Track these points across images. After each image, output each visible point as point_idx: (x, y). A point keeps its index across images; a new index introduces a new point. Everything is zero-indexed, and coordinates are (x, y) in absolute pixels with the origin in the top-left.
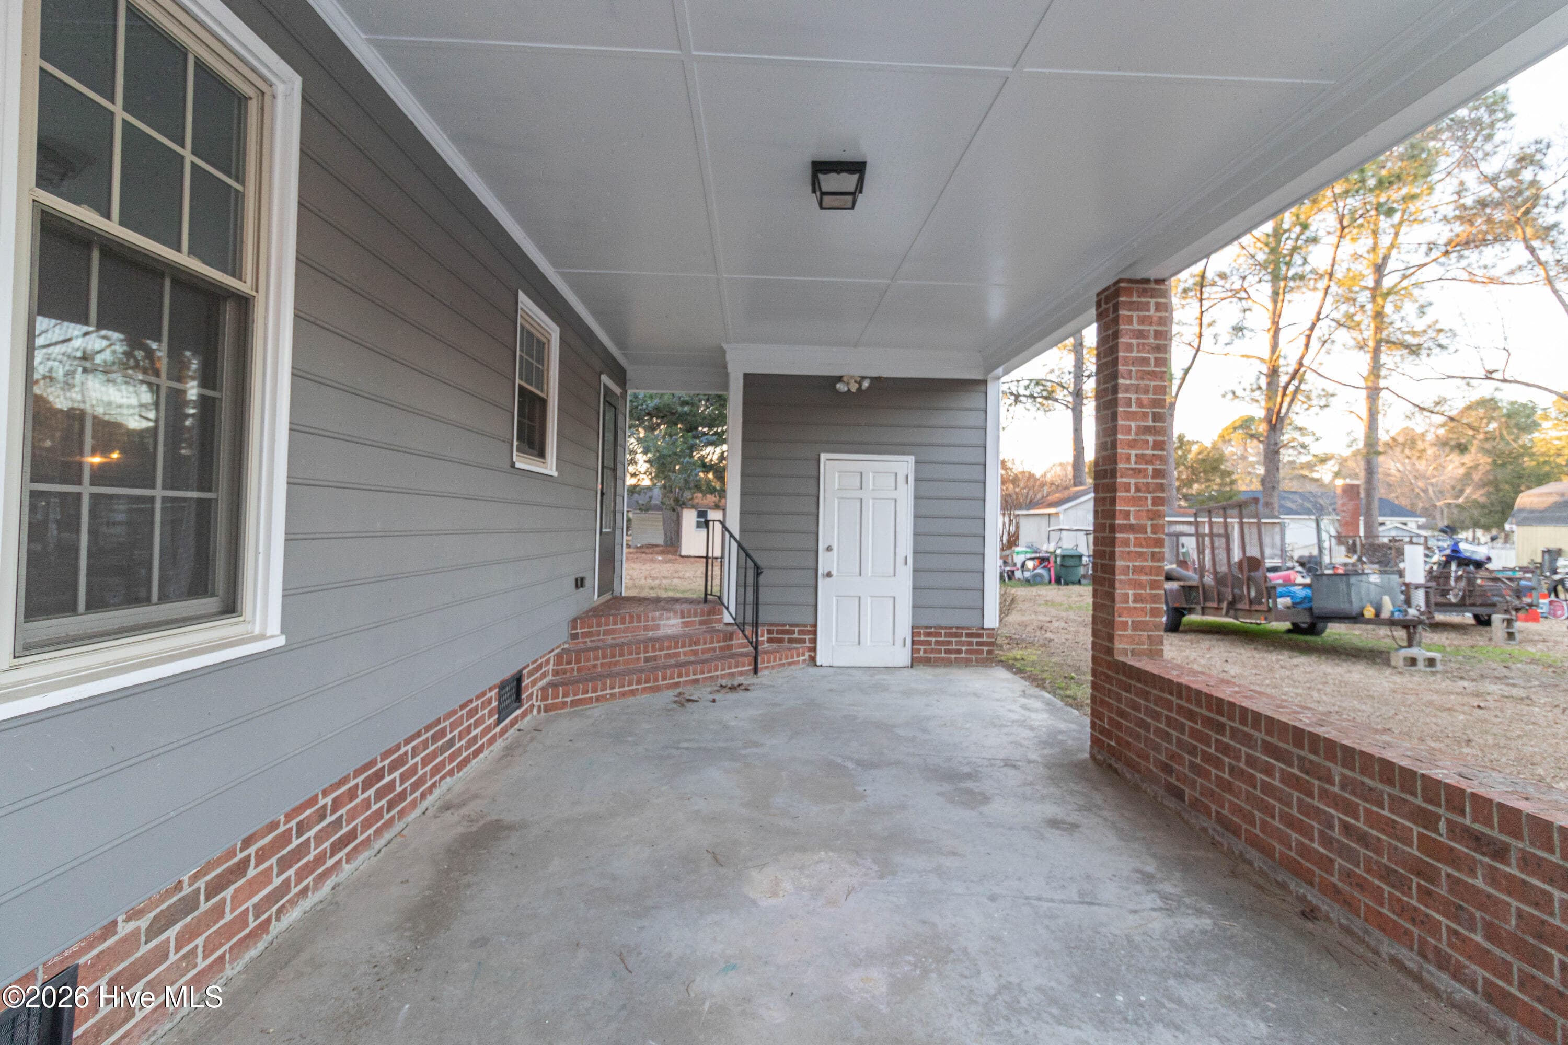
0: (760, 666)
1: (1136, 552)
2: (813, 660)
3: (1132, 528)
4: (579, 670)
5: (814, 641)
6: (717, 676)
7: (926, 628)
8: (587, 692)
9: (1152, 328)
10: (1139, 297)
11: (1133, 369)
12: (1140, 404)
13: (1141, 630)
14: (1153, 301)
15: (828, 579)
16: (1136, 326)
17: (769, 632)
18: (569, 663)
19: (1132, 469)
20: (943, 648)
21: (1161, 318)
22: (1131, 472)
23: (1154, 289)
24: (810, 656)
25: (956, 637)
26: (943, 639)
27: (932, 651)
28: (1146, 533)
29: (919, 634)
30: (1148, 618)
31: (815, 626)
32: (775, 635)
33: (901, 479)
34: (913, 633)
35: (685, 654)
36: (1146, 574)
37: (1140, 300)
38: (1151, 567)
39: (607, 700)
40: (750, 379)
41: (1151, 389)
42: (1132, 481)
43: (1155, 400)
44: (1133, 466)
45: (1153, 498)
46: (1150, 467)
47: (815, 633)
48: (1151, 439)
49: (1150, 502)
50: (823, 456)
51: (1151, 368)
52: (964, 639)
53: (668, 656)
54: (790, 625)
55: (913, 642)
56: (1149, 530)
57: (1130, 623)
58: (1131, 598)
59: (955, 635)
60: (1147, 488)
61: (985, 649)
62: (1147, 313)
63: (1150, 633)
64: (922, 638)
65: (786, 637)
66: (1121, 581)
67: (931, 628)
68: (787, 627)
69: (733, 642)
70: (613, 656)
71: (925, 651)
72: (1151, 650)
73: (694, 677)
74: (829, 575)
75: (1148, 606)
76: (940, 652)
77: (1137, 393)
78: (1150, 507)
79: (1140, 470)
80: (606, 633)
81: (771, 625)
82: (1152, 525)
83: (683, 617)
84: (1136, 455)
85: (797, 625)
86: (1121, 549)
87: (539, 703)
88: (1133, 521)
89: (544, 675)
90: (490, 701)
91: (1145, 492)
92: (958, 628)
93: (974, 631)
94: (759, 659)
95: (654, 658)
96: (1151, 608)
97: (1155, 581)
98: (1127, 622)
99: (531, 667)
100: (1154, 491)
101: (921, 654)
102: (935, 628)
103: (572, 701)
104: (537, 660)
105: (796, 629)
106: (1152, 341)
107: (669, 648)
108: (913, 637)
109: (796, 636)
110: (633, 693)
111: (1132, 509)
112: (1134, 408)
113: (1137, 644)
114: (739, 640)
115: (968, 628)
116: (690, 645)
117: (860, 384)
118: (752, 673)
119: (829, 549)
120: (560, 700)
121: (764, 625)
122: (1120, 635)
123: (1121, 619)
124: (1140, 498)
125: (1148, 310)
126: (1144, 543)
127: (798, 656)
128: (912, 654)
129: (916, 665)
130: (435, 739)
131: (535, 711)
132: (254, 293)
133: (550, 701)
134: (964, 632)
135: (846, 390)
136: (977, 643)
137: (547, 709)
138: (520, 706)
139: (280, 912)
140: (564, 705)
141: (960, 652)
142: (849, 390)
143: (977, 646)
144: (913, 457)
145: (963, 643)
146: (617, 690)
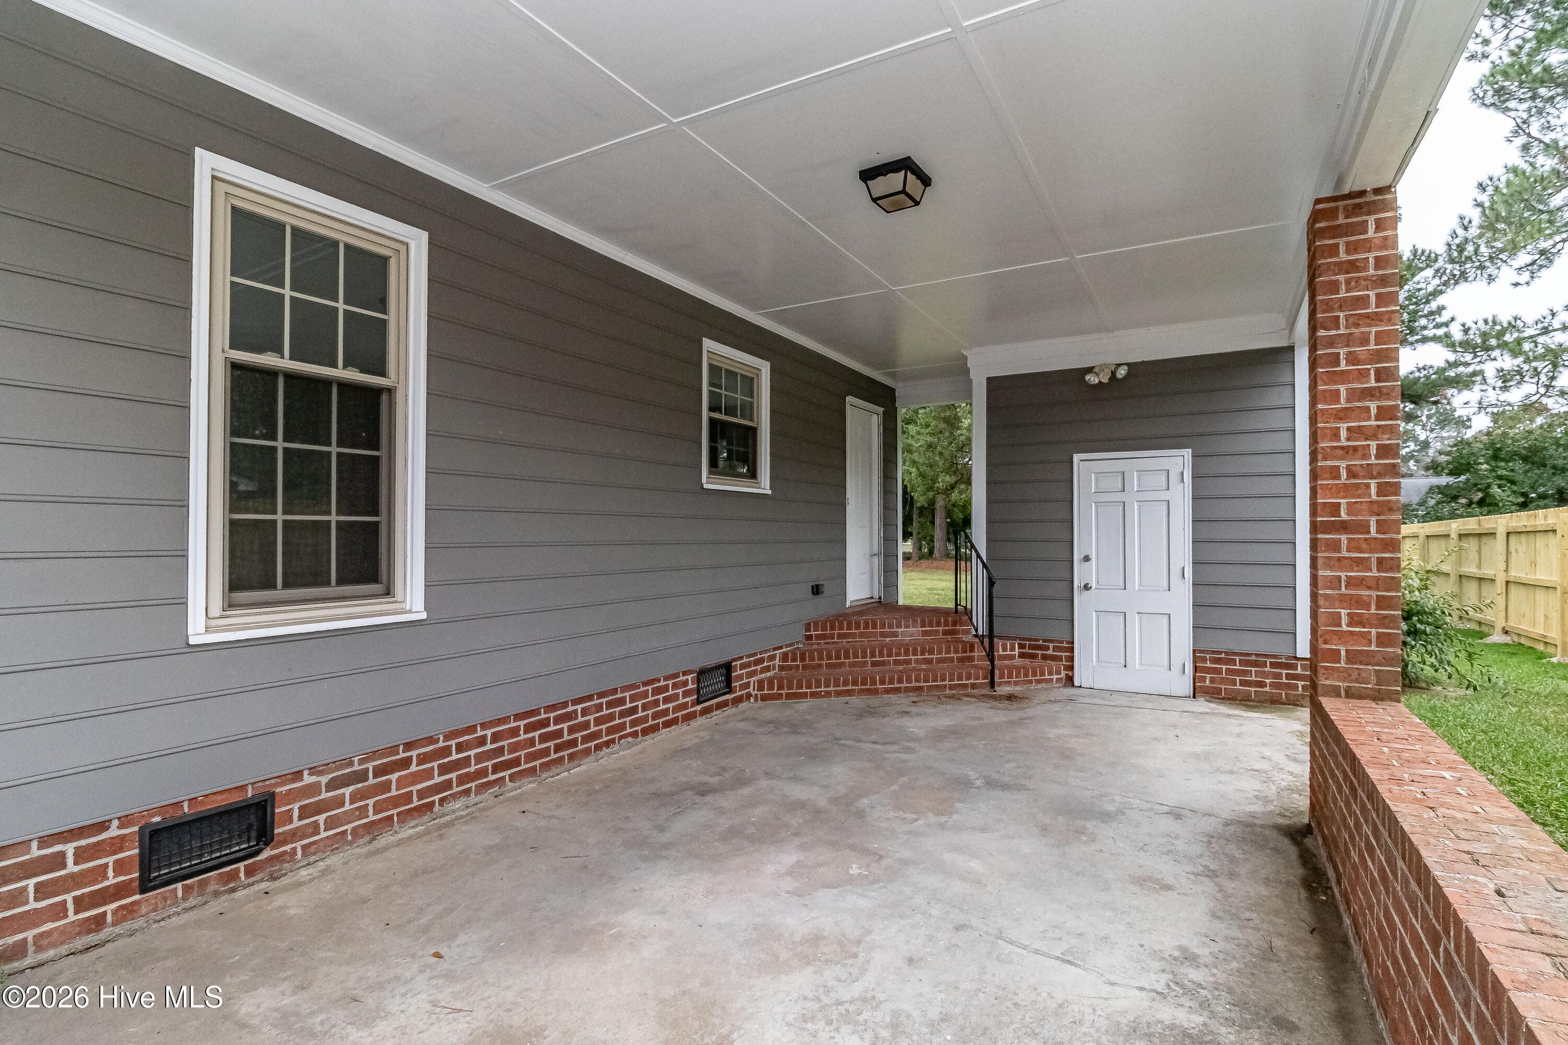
0: (997, 679)
1: (1351, 558)
2: (1070, 680)
3: (1344, 527)
4: (804, 667)
5: (1071, 659)
6: (945, 686)
7: (1213, 652)
8: (801, 688)
9: (1371, 256)
10: (1347, 217)
11: (1341, 314)
12: (1353, 359)
13: (1361, 663)
14: (1371, 221)
15: (1085, 593)
16: (1343, 256)
17: (1021, 646)
18: (794, 660)
19: (1342, 448)
20: (1238, 679)
21: (1385, 238)
22: (1340, 452)
23: (1374, 202)
24: (1067, 675)
25: (1256, 666)
26: (1237, 667)
27: (1223, 680)
28: (1369, 532)
29: (1204, 660)
30: (1373, 648)
31: (1073, 643)
32: (1027, 650)
33: (1174, 477)
34: (1195, 658)
35: (917, 661)
36: (1370, 588)
37: (1349, 220)
38: (1378, 578)
39: (823, 697)
40: (993, 384)
41: (1372, 337)
42: (1343, 464)
43: (1378, 352)
44: (1344, 443)
45: (1379, 485)
46: (1373, 444)
47: (1072, 650)
48: (1373, 406)
49: (1373, 490)
50: (1076, 458)
51: (1372, 309)
52: (1268, 669)
53: (896, 662)
54: (1044, 641)
55: (1196, 669)
56: (1373, 529)
57: (1343, 653)
58: (1344, 620)
59: (1255, 664)
60: (1369, 471)
61: (1301, 684)
62: (1362, 237)
63: (1376, 668)
64: (1208, 665)
65: (1040, 652)
66: (1327, 597)
67: (1220, 653)
68: (1041, 642)
69: (976, 654)
70: (838, 657)
71: (1212, 681)
72: (1379, 691)
73: (917, 684)
74: (1087, 587)
75: (1374, 631)
76: (1234, 682)
77: (1348, 346)
78: (1374, 497)
79: (1355, 449)
80: (840, 636)
81: (1024, 639)
82: (1377, 521)
83: (923, 626)
84: (1349, 429)
85: (1052, 641)
86: (1327, 555)
87: (756, 692)
88: (1344, 516)
89: (767, 669)
90: (685, 683)
91: (1364, 477)
92: (1257, 655)
93: (1284, 660)
94: (997, 672)
95: (883, 663)
96: (1377, 633)
97: (1383, 596)
98: (1339, 651)
99: (745, 660)
100: (1380, 475)
101: (1208, 683)
102: (1226, 653)
103: (786, 694)
104: (756, 654)
105: (1051, 645)
106: (1372, 272)
107: (898, 654)
108: (1195, 662)
109: (1050, 652)
110: (849, 693)
111: (1342, 501)
112: (1343, 366)
113: (1357, 681)
114: (979, 653)
115: (1274, 656)
117: (1114, 373)
118: (988, 687)
119: (1087, 559)
120: (775, 691)
121: (1001, 638)
122: (1326, 668)
123: (1328, 646)
124: (1357, 486)
125: (1366, 232)
126: (1364, 546)
127: (1050, 674)
128: (1194, 683)
129: (1197, 694)
130: (610, 705)
131: (752, 700)
132: (395, 385)
133: (766, 692)
134: (1268, 661)
135: (1097, 381)
136: (1287, 675)
137: (764, 698)
138: (730, 692)
139: (442, 801)
140: (779, 697)
141: (1261, 684)
142: (1100, 381)
143: (1287, 679)
144: (1190, 450)
145: (1266, 674)
146: (832, 688)
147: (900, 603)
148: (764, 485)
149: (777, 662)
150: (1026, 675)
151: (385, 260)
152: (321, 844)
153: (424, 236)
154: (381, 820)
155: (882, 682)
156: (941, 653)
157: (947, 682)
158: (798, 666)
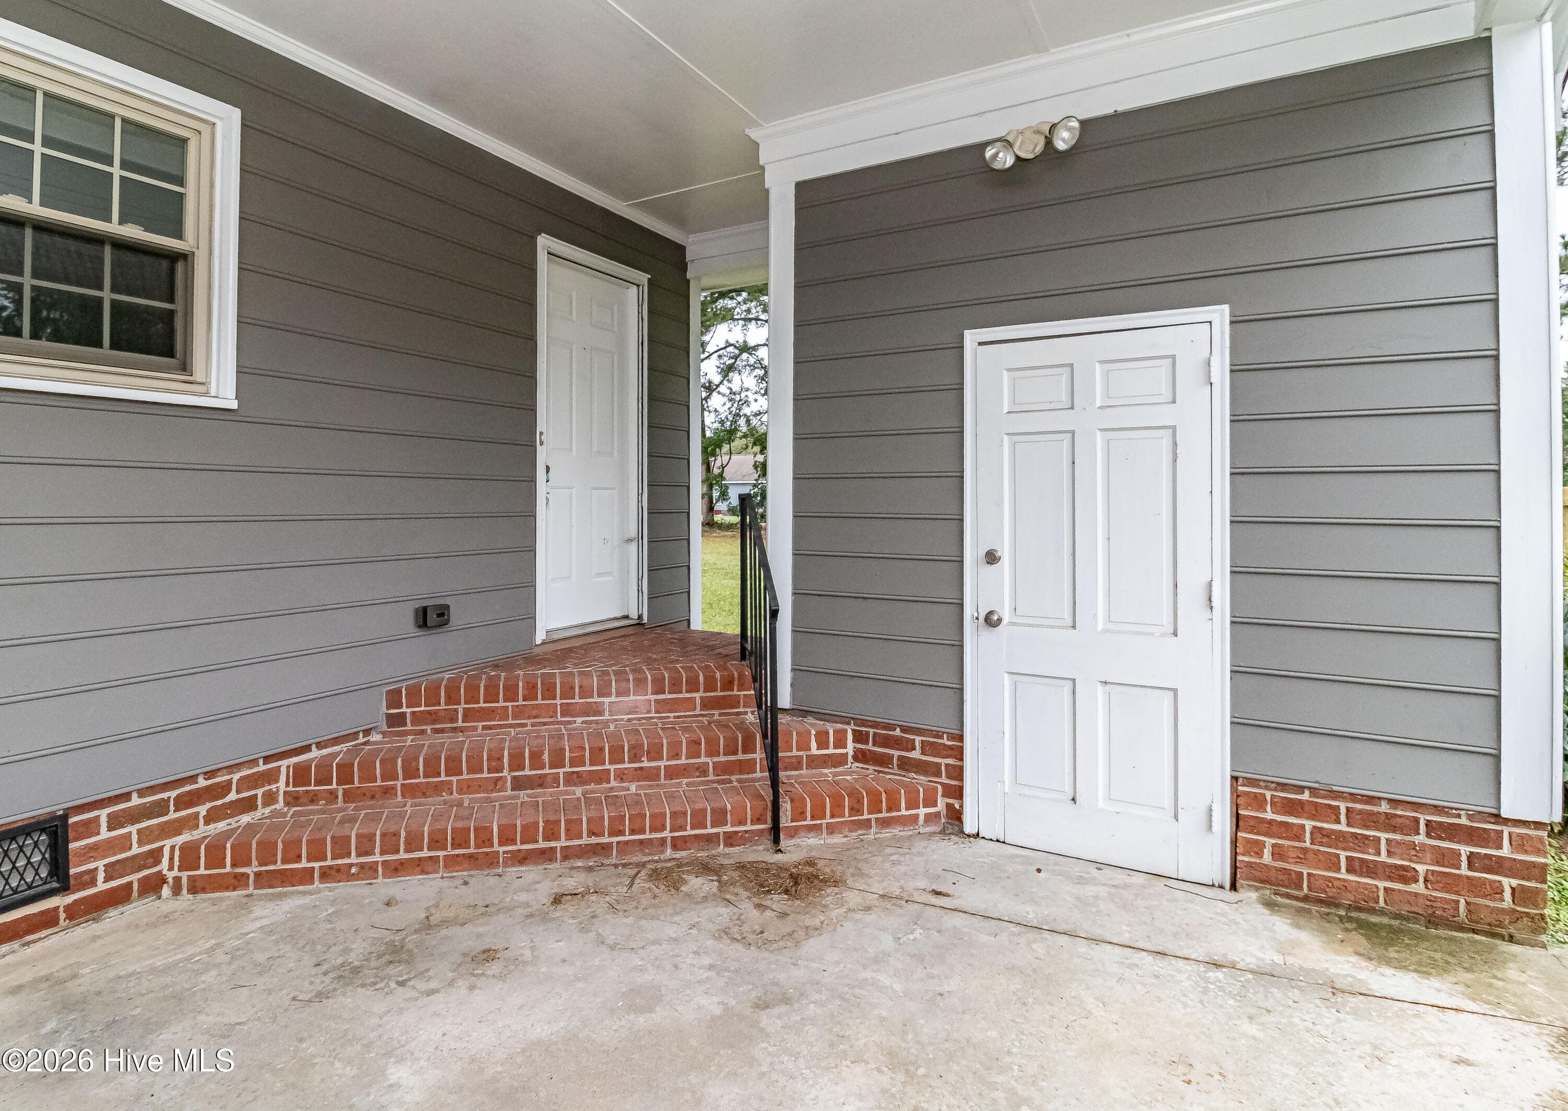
0: (783, 824)
2: (956, 816)
5: (958, 773)
6: (663, 841)
7: (1283, 787)
15: (988, 635)
17: (860, 737)
20: (1343, 855)
24: (949, 807)
25: (1394, 829)
26: (1343, 827)
27: (1304, 854)
29: (1259, 802)
31: (961, 738)
32: (870, 747)
33: (1188, 372)
34: (1236, 795)
39: (349, 877)
47: (959, 753)
50: (971, 337)
54: (905, 730)
55: (1238, 821)
59: (1389, 823)
61: (1508, 883)
64: (1269, 815)
65: (897, 753)
67: (1300, 789)
68: (898, 734)
71: (1278, 853)
73: (594, 840)
74: (991, 621)
76: (1333, 863)
81: (864, 723)
83: (659, 690)
85: (919, 731)
87: (176, 873)
89: (241, 806)
92: (1393, 802)
93: (1464, 821)
94: (786, 807)
95: (540, 782)
99: (139, 801)
101: (1267, 857)
102: (1315, 792)
103: (258, 875)
105: (918, 739)
107: (577, 761)
108: (1236, 807)
109: (916, 754)
115: (1438, 809)
116: (635, 758)
117: (1046, 141)
118: (766, 841)
119: (992, 558)
120: (227, 870)
128: (1234, 855)
129: (1240, 882)
131: (166, 893)
134: (1423, 819)
135: (1011, 159)
136: (1471, 857)
137: (197, 886)
138: (64, 888)
141: (1405, 875)
142: (1018, 158)
143: (1470, 867)
144: (1226, 308)
145: (1417, 852)
146: (377, 858)
149: (282, 785)
150: (856, 810)
155: (506, 839)
156: (677, 756)
157: (666, 834)
158: (333, 794)
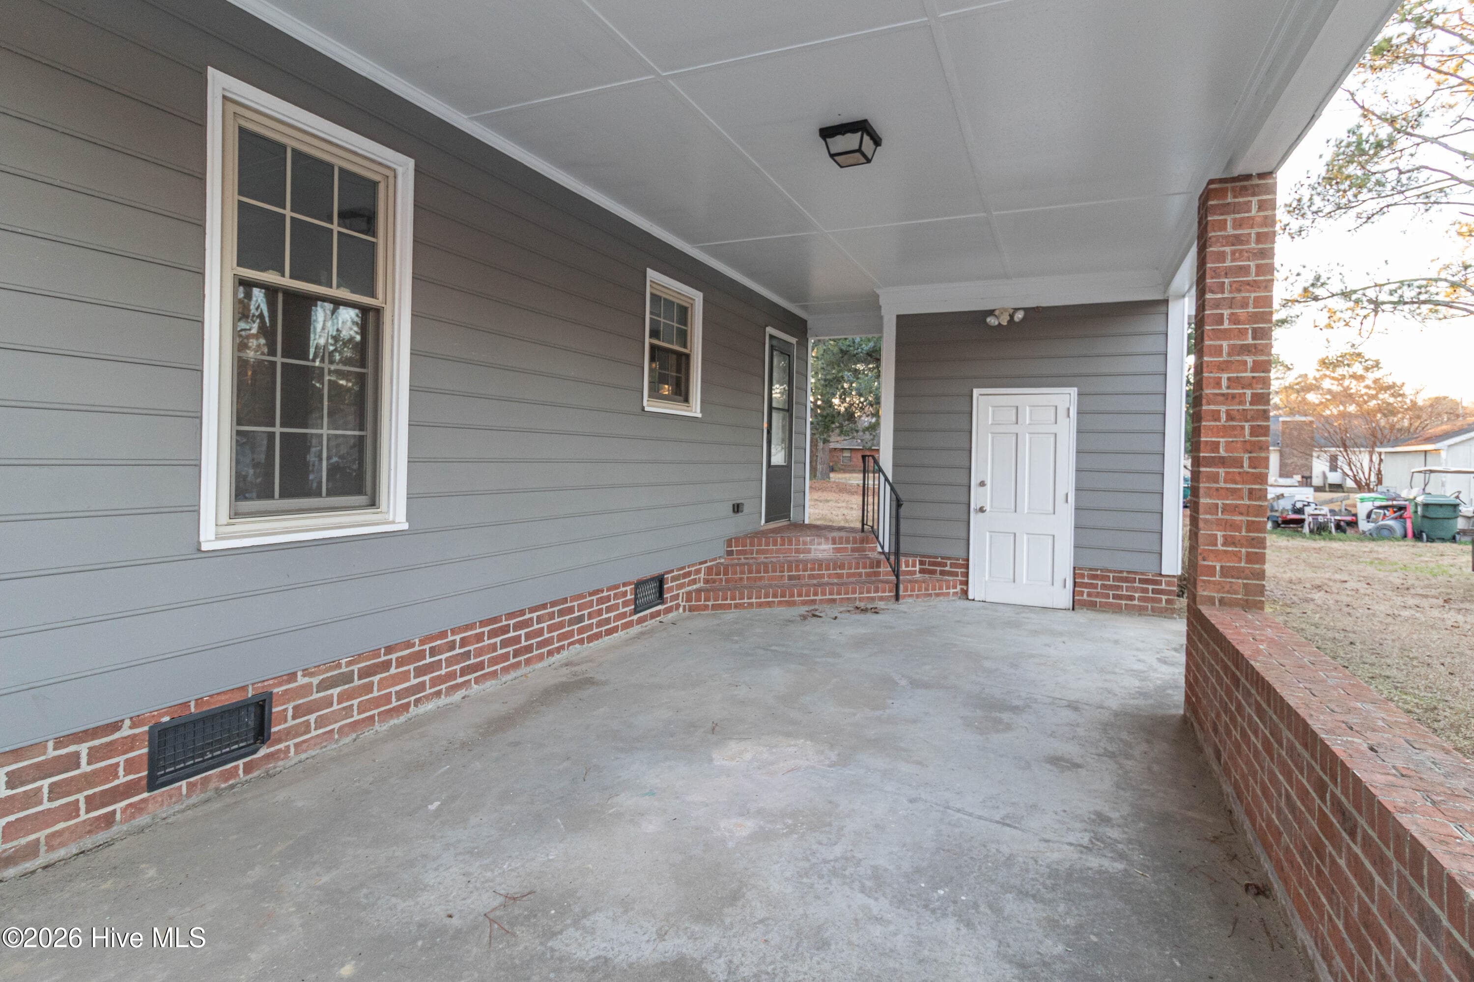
0: (901, 593)
1: (1227, 489)
2: (965, 593)
3: (1222, 462)
4: (727, 581)
5: (966, 575)
6: (855, 598)
7: (1091, 569)
8: (726, 599)
9: (1253, 232)
10: (1235, 197)
11: (1226, 281)
12: (1233, 318)
13: (1233, 577)
14: (1255, 200)
15: (981, 515)
16: (1230, 231)
17: (921, 563)
18: (718, 574)
19: (1223, 395)
20: (1111, 593)
21: (1266, 217)
22: (1221, 398)
23: (1258, 185)
24: (962, 589)
25: (1128, 582)
26: (1111, 583)
27: (1098, 595)
28: (1242, 467)
29: (1082, 576)
30: (1243, 564)
31: (968, 560)
32: (927, 567)
33: (1062, 413)
34: (1074, 574)
35: (829, 576)
36: (1241, 514)
37: (1237, 200)
38: (1249, 506)
39: (745, 608)
40: (903, 321)
41: (1251, 302)
42: (1223, 408)
43: (1255, 313)
44: (1224, 390)
45: (1252, 427)
46: (1249, 392)
47: (967, 566)
48: (1249, 360)
49: (1247, 431)
50: (976, 392)
51: (1252, 277)
52: (1137, 585)
53: (811, 577)
54: (942, 558)
55: (1075, 584)
56: (1246, 464)
57: (1218, 568)
58: (1220, 541)
59: (1126, 580)
60: (1244, 415)
61: (1164, 597)
62: (1247, 215)
63: (1243, 581)
64: (1086, 580)
65: (938, 569)
66: (1206, 521)
67: (1097, 570)
68: (939, 560)
69: (881, 570)
70: (758, 572)
71: (1089, 595)
72: (1247, 601)
73: (831, 597)
74: (982, 510)
75: (1243, 550)
76: (1108, 596)
77: (1231, 308)
78: (1247, 438)
79: (1234, 396)
80: (758, 552)
81: (924, 556)
82: (1250, 458)
83: (834, 543)
84: (1229, 379)
85: (949, 558)
86: (1207, 485)
87: (684, 603)
88: (1222, 453)
89: (694, 582)
90: (625, 594)
91: (1240, 420)
92: (1128, 572)
93: (1150, 577)
94: (901, 587)
95: (798, 577)
96: (1247, 553)
97: (1253, 522)
98: (1215, 567)
99: (675, 573)
100: (1253, 419)
101: (1085, 597)
102: (1102, 570)
103: (712, 605)
104: (683, 568)
105: (949, 562)
106: (1253, 245)
107: (813, 569)
108: (1074, 578)
109: (947, 568)
110: (769, 604)
111: (1221, 440)
112: (1226, 325)
113: (1228, 592)
114: (885, 569)
115: (1142, 574)
116: (834, 569)
117: (1012, 316)
118: (893, 600)
119: (982, 484)
120: (702, 602)
121: (906, 555)
122: (1204, 581)
123: (1206, 563)
124: (1234, 428)
125: (1250, 211)
126: (1238, 478)
127: (948, 588)
128: (1074, 596)
129: (1076, 607)
130: (561, 613)
131: (681, 610)
132: (383, 305)
133: (693, 603)
134: (1137, 577)
135: (997, 323)
136: (1153, 589)
137: (691, 609)
138: (662, 603)
139: (417, 701)
140: (706, 607)
141: (1131, 598)
142: (1000, 324)
143: (1153, 593)
144: (1076, 389)
145: (1135, 590)
146: (754, 600)
147: (807, 522)
148: (695, 409)
149: (702, 575)
150: (926, 589)
151: (374, 185)
152: (312, 742)
153: (411, 163)
154: (363, 720)
155: (800, 595)
156: (850, 568)
157: (857, 595)
158: (721, 579)
